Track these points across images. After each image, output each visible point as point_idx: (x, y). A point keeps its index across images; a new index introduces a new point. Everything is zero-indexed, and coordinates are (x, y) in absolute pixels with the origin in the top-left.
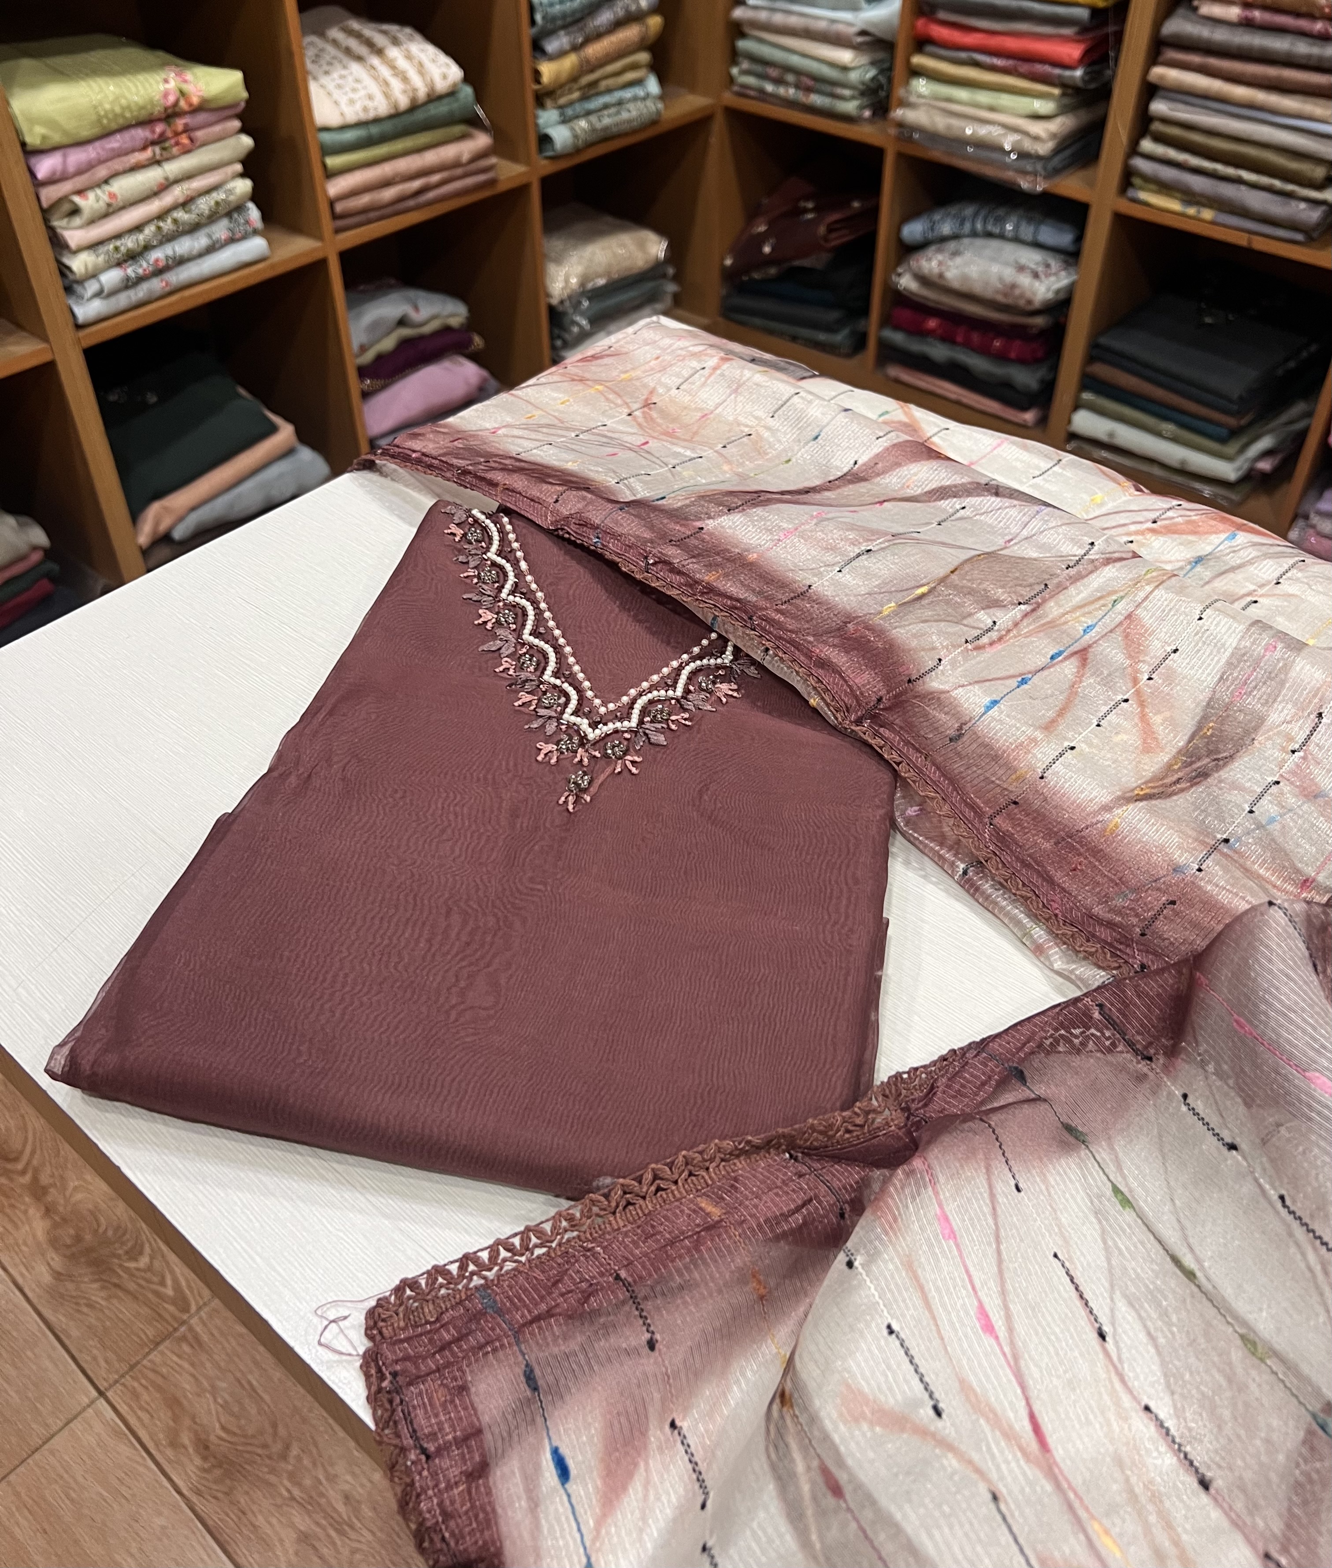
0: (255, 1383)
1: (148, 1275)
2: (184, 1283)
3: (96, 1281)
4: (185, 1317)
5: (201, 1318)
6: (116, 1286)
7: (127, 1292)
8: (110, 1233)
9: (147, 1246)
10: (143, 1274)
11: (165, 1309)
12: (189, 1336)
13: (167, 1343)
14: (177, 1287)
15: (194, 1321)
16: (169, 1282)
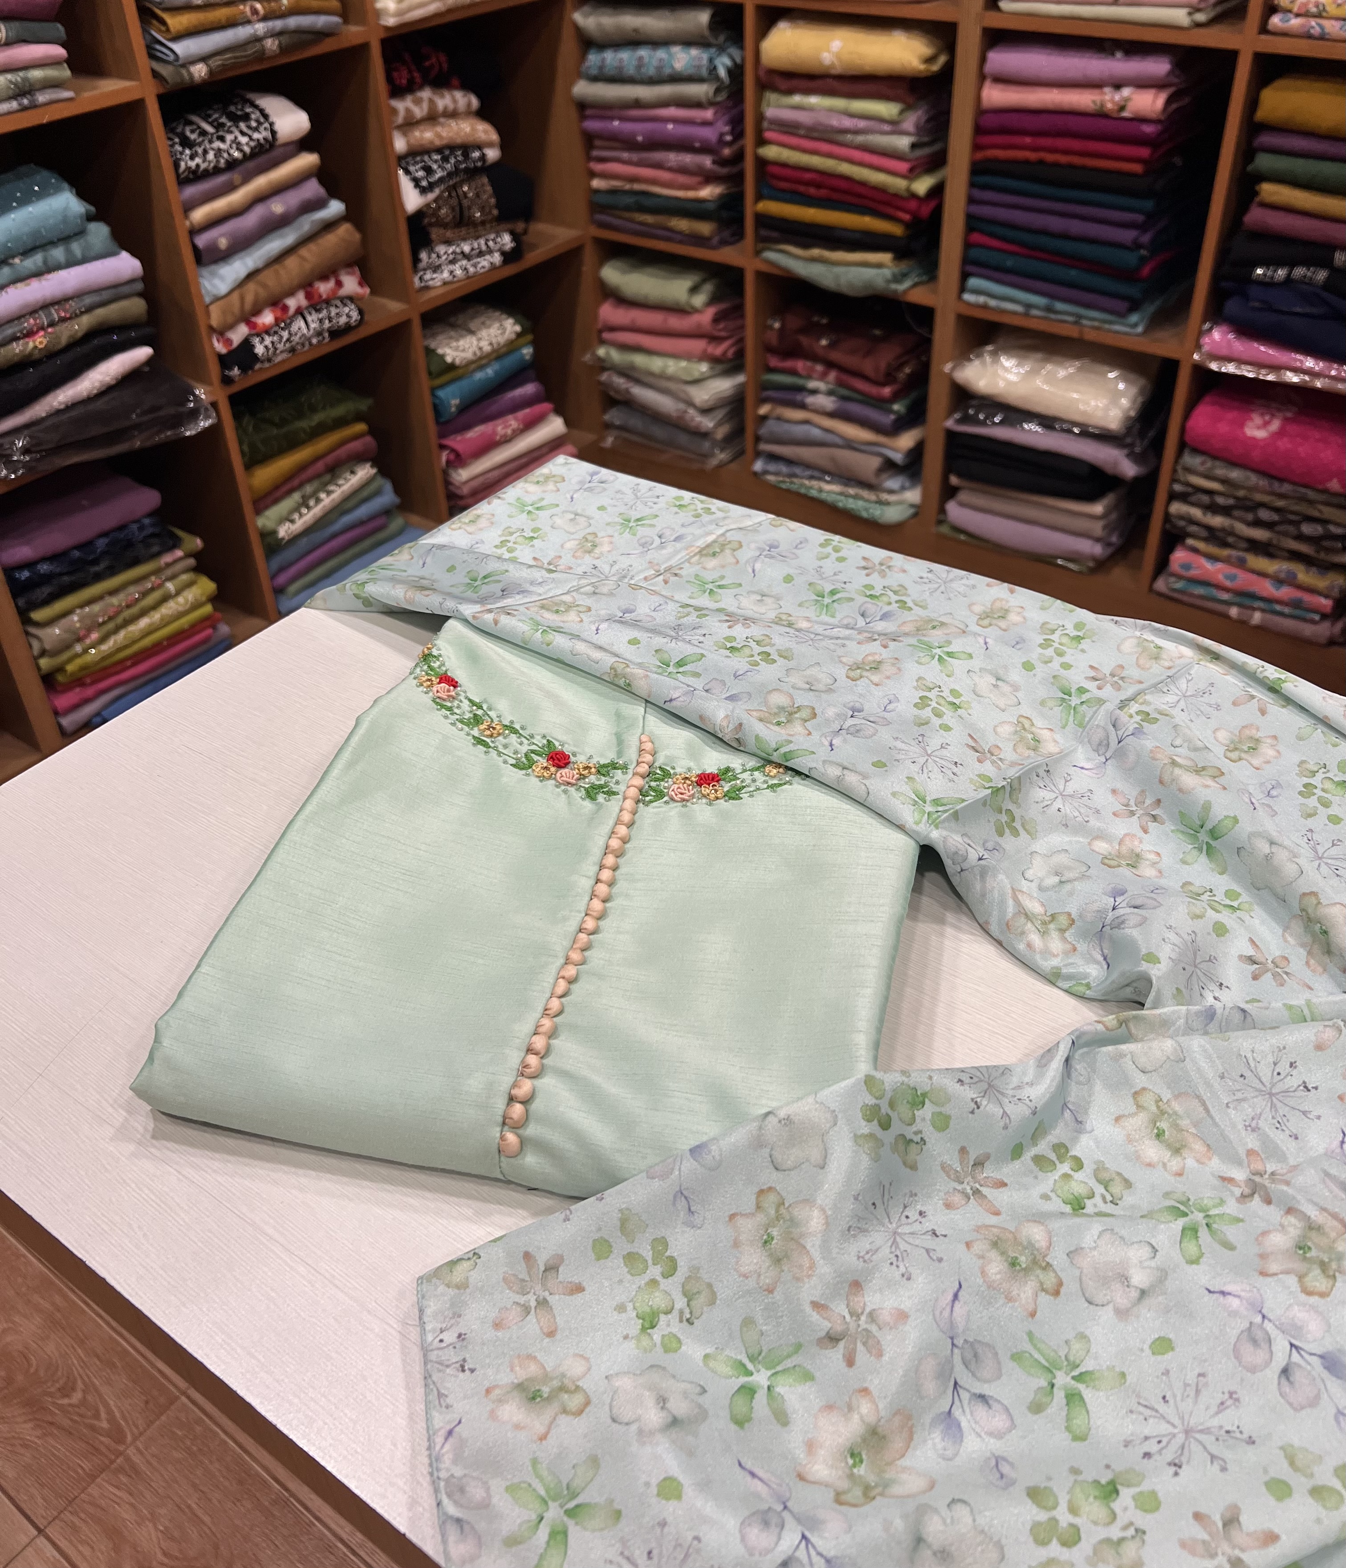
0: (194, 1506)
1: (83, 1410)
2: (118, 1415)
3: (30, 1420)
4: (121, 1448)
5: (138, 1449)
6: (52, 1423)
7: (60, 1427)
8: (42, 1373)
9: (79, 1382)
10: (77, 1410)
11: (102, 1442)
12: (127, 1467)
13: (103, 1475)
14: (112, 1419)
15: (131, 1451)
16: (103, 1415)
